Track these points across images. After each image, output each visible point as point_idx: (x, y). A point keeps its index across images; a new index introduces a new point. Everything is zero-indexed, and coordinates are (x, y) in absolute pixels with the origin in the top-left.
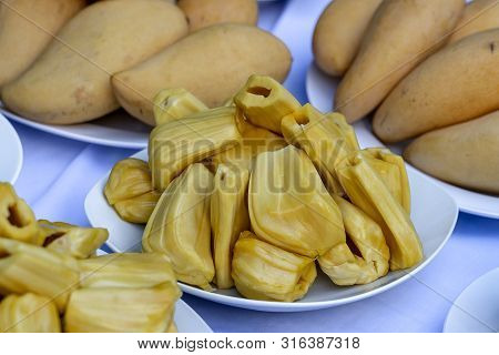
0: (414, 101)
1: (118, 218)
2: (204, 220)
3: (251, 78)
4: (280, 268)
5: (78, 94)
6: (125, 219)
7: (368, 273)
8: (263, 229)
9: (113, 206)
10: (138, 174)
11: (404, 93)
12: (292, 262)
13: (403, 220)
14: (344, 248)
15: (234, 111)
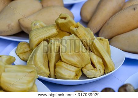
0: (111, 26)
1: (20, 59)
2: (46, 57)
3: (61, 15)
4: (70, 70)
5: (9, 26)
6: (22, 60)
7: (98, 73)
8: (65, 59)
9: (18, 56)
10: (26, 46)
11: (108, 24)
12: (74, 69)
13: (109, 57)
14: (90, 65)
15: (55, 25)
